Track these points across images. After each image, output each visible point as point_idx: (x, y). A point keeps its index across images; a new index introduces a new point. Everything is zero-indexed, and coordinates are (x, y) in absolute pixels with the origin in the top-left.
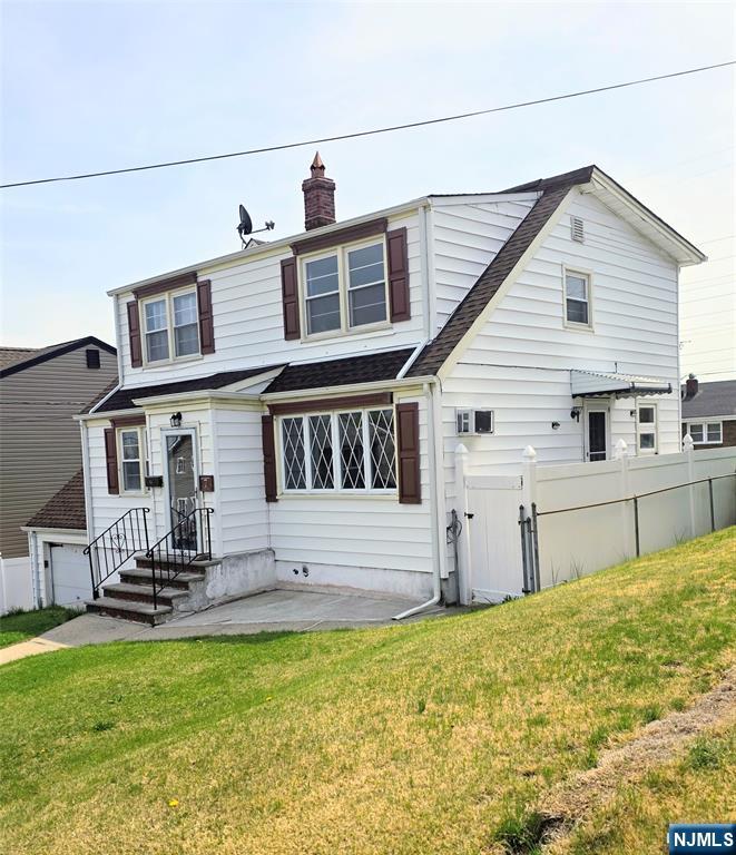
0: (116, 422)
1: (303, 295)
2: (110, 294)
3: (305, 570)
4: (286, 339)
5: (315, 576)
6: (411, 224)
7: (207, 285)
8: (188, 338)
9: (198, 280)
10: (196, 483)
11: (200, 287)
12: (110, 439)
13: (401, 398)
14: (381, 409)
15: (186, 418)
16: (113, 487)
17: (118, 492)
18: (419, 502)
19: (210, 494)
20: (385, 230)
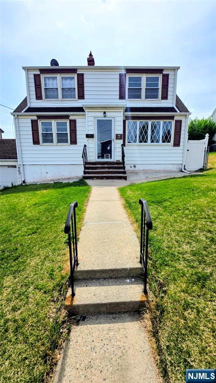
0: (39, 117)
1: (127, 87)
2: (24, 68)
3: (135, 166)
4: (120, 99)
5: (138, 168)
6: (171, 73)
7: (82, 75)
8: (69, 93)
9: (78, 72)
10: (113, 137)
11: (78, 75)
12: (34, 124)
13: (176, 118)
14: (167, 121)
15: (107, 114)
16: (36, 142)
17: (39, 144)
18: (179, 146)
19: (120, 140)
20: (162, 73)
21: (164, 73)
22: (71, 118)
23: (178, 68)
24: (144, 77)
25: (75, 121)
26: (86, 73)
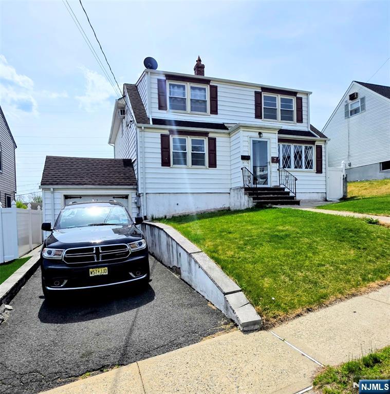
1: (263, 105)
4: (255, 118)
6: (304, 97)
7: (216, 87)
8: (198, 105)
9: (211, 84)
10: (269, 160)
11: (211, 87)
12: (165, 139)
13: (317, 143)
14: (308, 146)
15: (264, 135)
16: (165, 162)
17: (170, 166)
18: (322, 173)
19: (275, 164)
20: (296, 96)
21: (298, 96)
22: (211, 135)
23: (311, 93)
24: (279, 97)
25: (214, 139)
26: (222, 86)
